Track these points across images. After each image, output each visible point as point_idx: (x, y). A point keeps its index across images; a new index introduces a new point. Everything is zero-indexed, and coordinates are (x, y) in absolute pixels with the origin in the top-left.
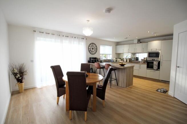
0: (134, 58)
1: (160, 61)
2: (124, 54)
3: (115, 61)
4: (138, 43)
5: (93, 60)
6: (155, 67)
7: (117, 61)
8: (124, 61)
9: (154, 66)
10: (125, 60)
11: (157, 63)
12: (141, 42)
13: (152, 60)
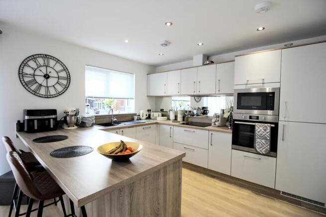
0: (199, 108)
1: (277, 124)
2: (173, 98)
3: (145, 117)
4: (204, 64)
5: (33, 120)
6: (262, 144)
7: (152, 117)
8: (169, 119)
9: (258, 140)
10: (172, 117)
11: (269, 130)
12: (212, 62)
13: (250, 117)
